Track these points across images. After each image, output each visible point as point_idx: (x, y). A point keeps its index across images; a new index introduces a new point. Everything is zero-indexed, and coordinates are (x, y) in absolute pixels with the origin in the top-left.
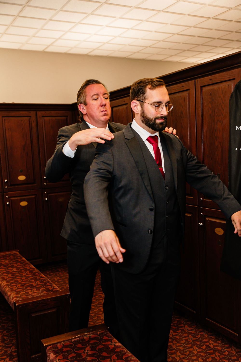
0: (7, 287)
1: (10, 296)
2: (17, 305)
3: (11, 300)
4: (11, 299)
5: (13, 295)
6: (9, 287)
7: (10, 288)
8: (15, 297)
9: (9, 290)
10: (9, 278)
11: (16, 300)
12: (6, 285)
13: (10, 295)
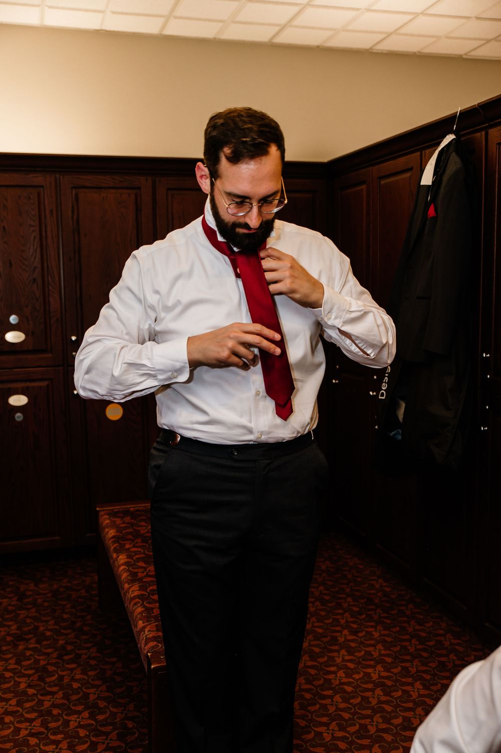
0: (139, 602)
1: (143, 633)
2: (152, 667)
3: (143, 646)
4: (144, 641)
5: (148, 631)
6: (142, 605)
7: (145, 607)
8: (153, 637)
9: (141, 613)
10: (148, 576)
11: (153, 647)
12: (138, 597)
13: (143, 628)
